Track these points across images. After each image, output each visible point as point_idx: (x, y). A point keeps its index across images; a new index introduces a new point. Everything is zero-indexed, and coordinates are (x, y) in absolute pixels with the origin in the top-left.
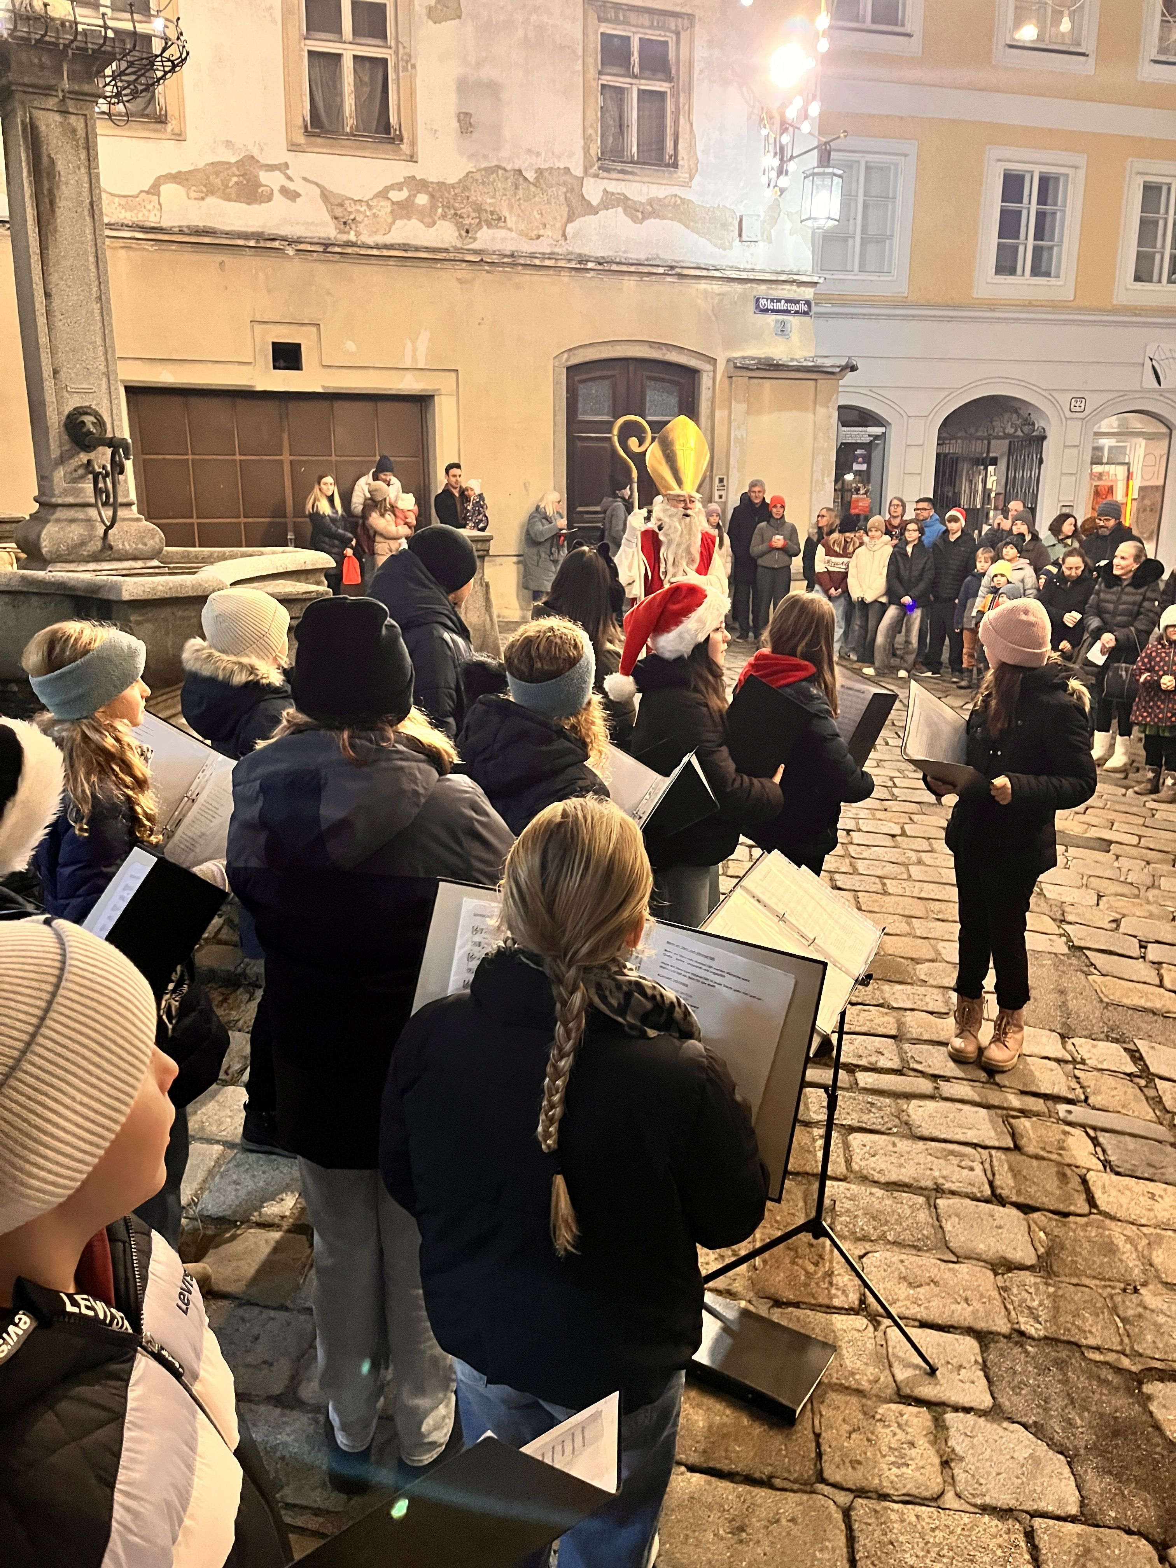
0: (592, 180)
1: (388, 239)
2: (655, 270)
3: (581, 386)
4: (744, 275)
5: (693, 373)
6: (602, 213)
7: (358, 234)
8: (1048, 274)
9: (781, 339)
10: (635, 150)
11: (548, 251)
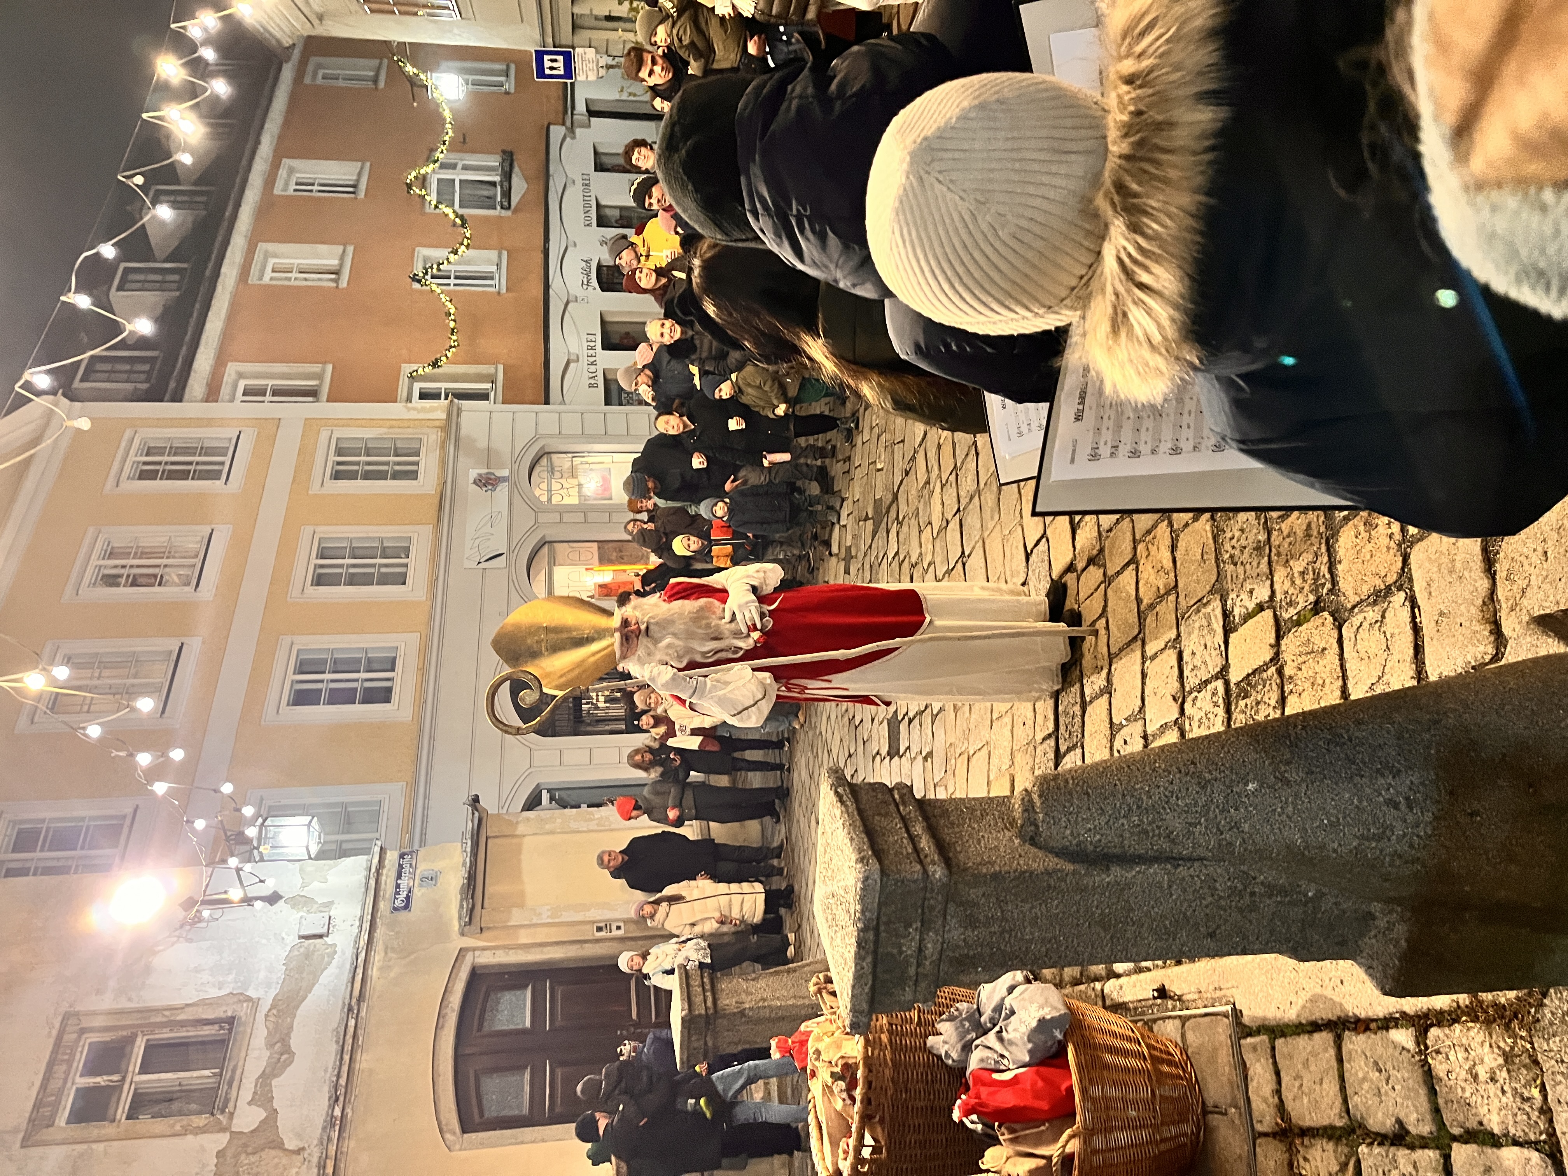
0: (235, 1121)
2: (351, 1030)
3: (486, 1116)
4: (366, 926)
5: (476, 976)
6: (276, 1104)
8: (394, 660)
9: (440, 880)
10: (207, 1073)
11: (316, 1170)
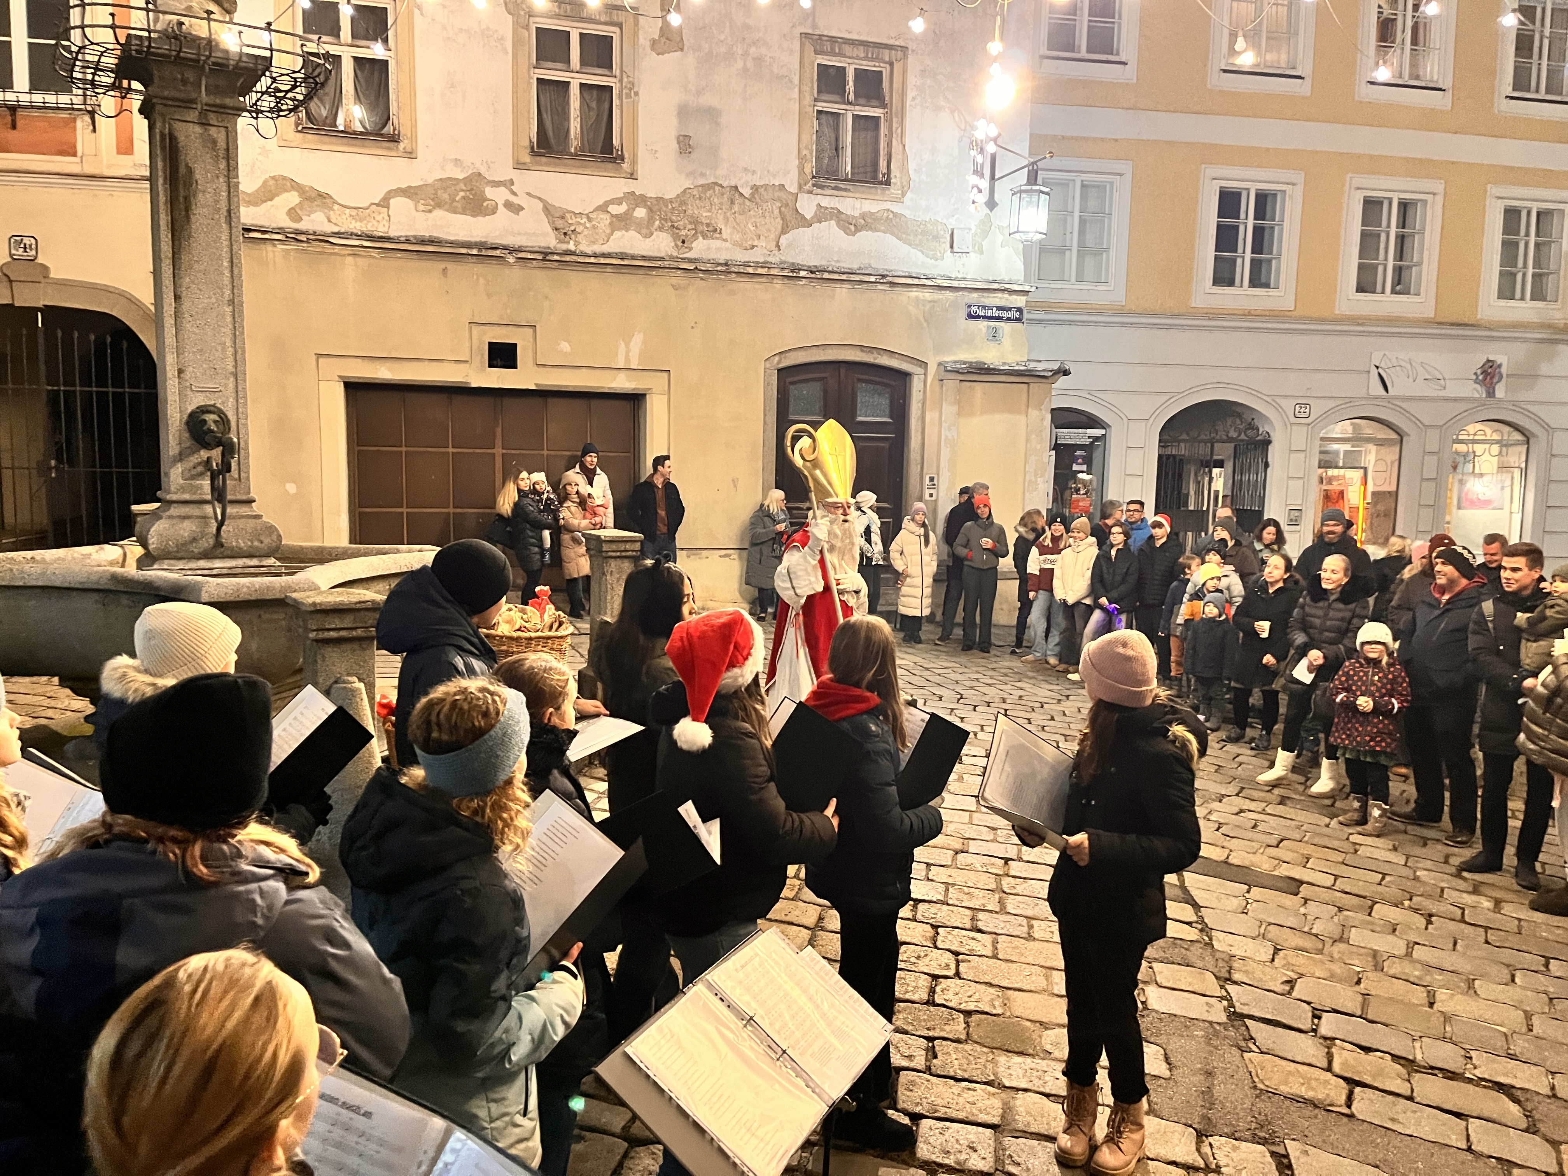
0: (806, 196)
1: (606, 249)
2: (866, 278)
3: (792, 387)
4: (955, 284)
5: (904, 376)
6: (816, 225)
7: (577, 244)
8: (1267, 286)
9: (992, 344)
10: (849, 168)
11: (762, 260)
